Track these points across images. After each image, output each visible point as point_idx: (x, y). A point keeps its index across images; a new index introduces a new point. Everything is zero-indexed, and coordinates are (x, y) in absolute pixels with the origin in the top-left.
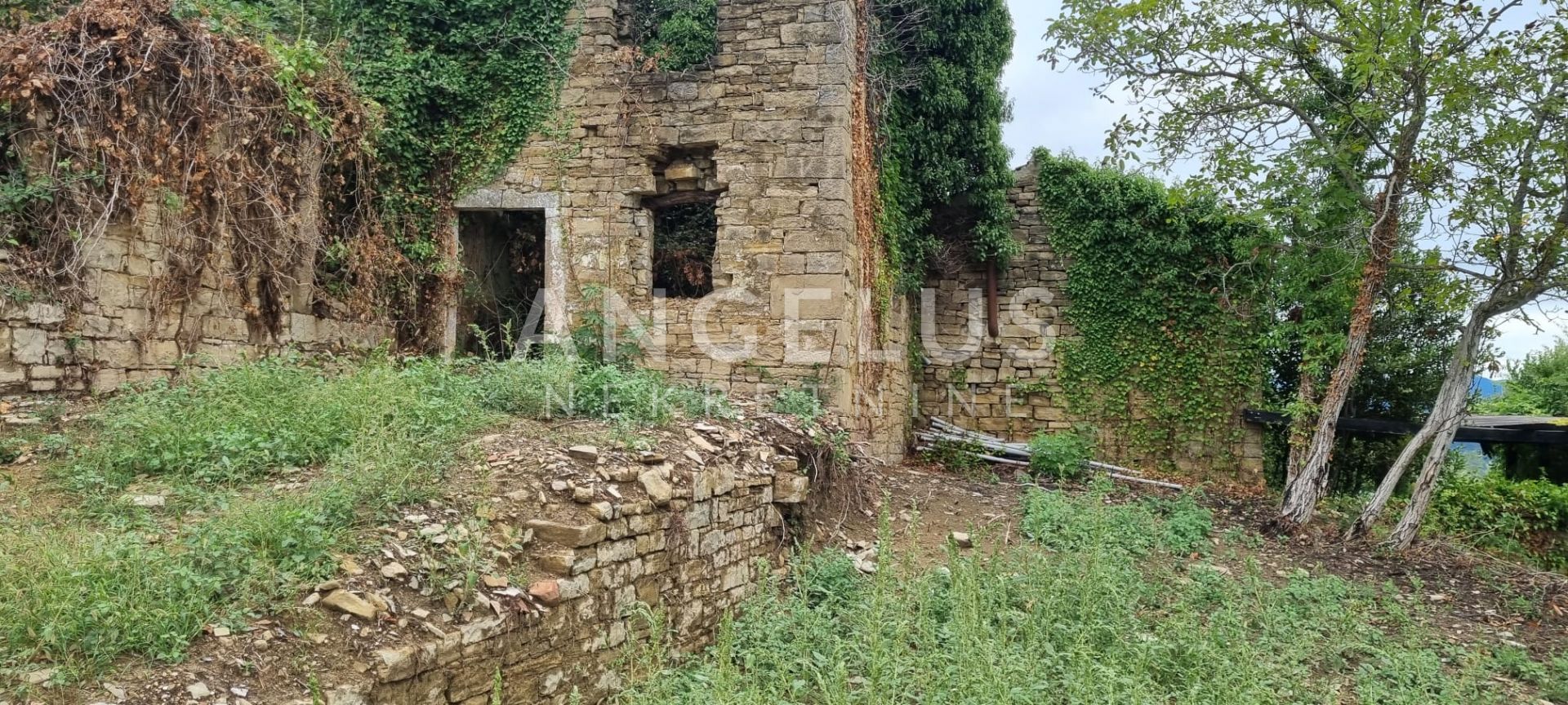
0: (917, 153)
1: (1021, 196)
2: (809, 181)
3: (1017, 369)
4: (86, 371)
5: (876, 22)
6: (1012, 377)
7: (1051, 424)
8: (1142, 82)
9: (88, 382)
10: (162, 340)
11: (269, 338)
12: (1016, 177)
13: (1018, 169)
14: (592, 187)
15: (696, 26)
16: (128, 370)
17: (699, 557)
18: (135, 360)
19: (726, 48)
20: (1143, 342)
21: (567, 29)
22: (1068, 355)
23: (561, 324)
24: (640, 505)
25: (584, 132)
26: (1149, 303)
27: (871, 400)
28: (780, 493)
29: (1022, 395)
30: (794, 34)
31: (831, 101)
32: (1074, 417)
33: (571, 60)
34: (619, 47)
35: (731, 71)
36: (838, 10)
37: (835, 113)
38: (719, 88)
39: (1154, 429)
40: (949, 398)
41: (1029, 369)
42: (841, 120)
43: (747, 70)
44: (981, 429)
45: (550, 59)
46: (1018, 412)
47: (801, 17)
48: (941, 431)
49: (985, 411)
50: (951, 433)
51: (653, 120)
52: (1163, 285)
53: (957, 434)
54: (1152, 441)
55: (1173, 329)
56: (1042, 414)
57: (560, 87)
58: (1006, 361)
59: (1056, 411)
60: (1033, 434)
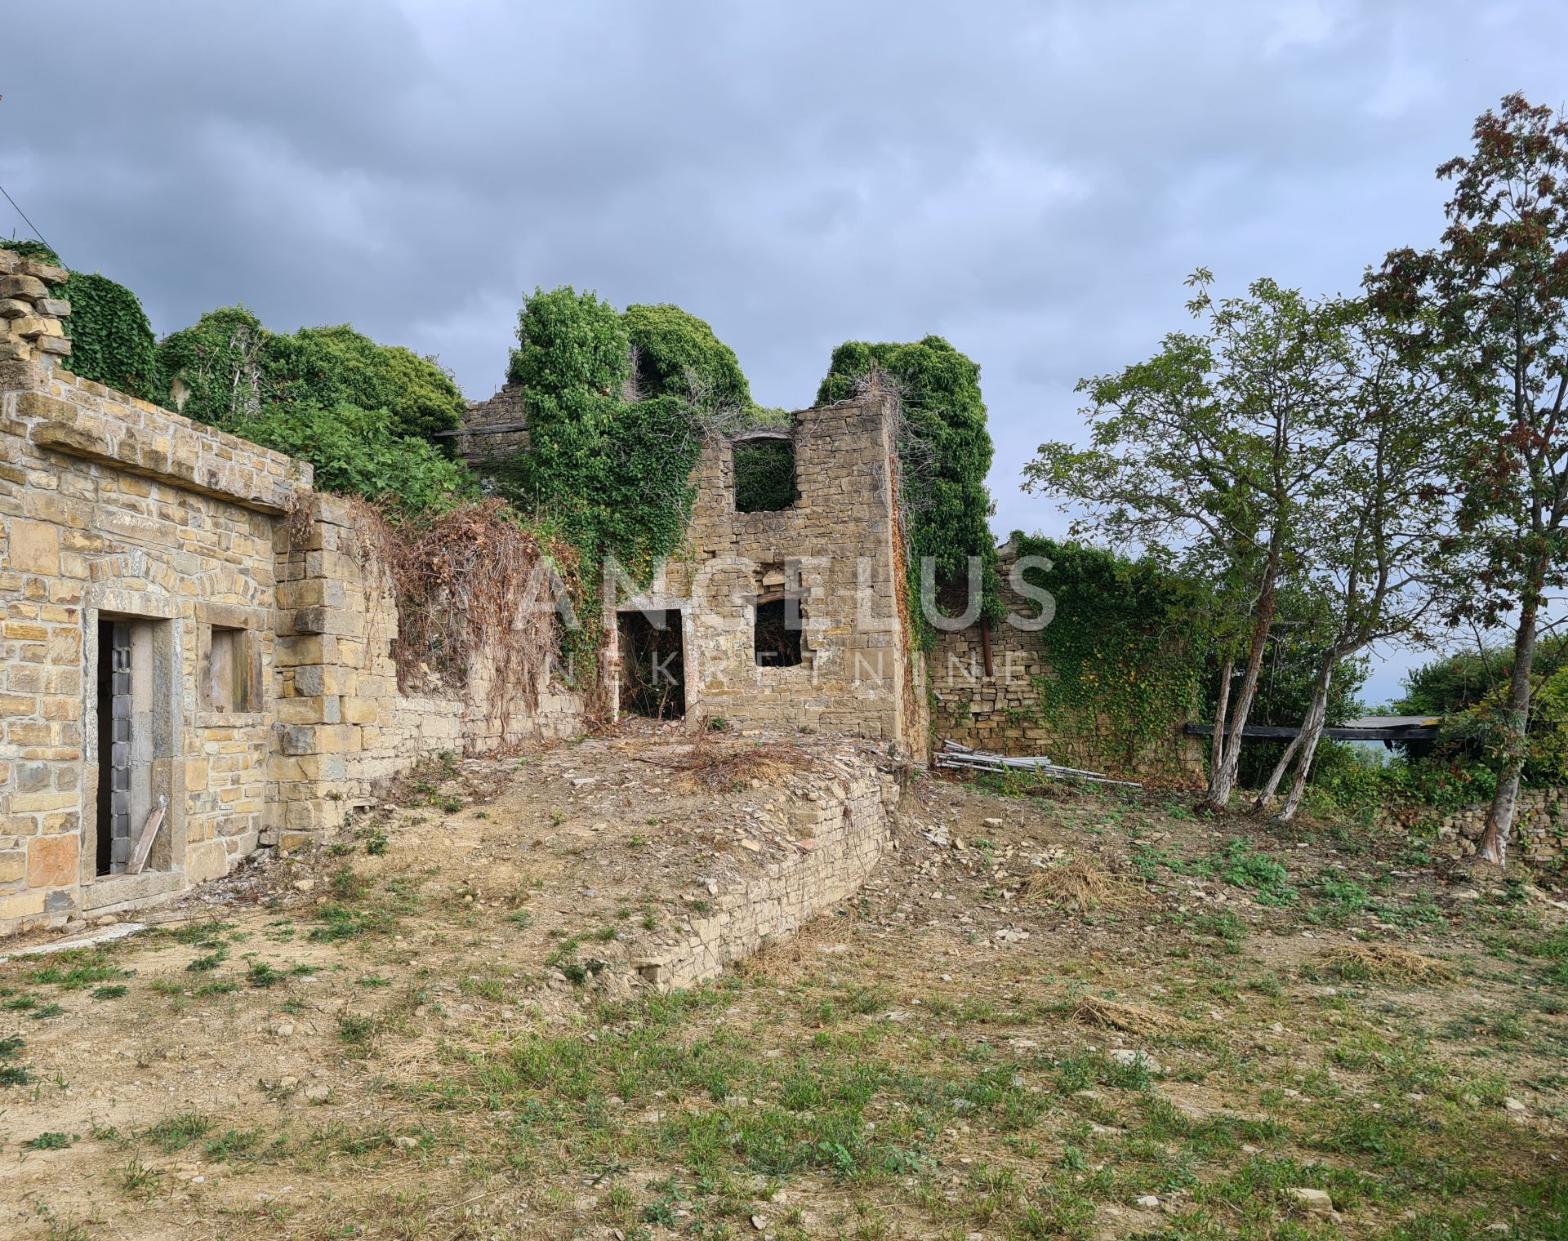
1: (1004, 567)
3: (1009, 701)
4: (472, 740)
6: (1006, 707)
7: (1037, 742)
9: (474, 747)
10: (496, 718)
11: (534, 711)
12: (1000, 553)
13: (1001, 548)
16: (485, 738)
18: (487, 732)
19: (804, 495)
20: (1105, 676)
21: (690, 485)
22: (1048, 688)
23: (696, 689)
24: (834, 802)
25: (706, 555)
26: (1108, 646)
27: (911, 732)
28: (885, 796)
29: (1014, 720)
30: (851, 484)
31: (880, 528)
32: (1055, 736)
33: (693, 506)
34: (726, 494)
35: (808, 511)
36: (880, 467)
37: (883, 537)
38: (800, 522)
39: (1117, 742)
40: (958, 725)
41: (1019, 700)
42: (887, 542)
43: (819, 510)
44: (984, 748)
45: (679, 506)
46: (1012, 733)
47: (855, 473)
48: (954, 751)
49: (986, 734)
50: (962, 752)
51: (755, 546)
52: (1117, 632)
53: (967, 753)
54: (1116, 751)
55: (1127, 665)
56: (1030, 734)
57: (686, 525)
58: (1001, 695)
59: (1041, 732)
60: (1025, 749)
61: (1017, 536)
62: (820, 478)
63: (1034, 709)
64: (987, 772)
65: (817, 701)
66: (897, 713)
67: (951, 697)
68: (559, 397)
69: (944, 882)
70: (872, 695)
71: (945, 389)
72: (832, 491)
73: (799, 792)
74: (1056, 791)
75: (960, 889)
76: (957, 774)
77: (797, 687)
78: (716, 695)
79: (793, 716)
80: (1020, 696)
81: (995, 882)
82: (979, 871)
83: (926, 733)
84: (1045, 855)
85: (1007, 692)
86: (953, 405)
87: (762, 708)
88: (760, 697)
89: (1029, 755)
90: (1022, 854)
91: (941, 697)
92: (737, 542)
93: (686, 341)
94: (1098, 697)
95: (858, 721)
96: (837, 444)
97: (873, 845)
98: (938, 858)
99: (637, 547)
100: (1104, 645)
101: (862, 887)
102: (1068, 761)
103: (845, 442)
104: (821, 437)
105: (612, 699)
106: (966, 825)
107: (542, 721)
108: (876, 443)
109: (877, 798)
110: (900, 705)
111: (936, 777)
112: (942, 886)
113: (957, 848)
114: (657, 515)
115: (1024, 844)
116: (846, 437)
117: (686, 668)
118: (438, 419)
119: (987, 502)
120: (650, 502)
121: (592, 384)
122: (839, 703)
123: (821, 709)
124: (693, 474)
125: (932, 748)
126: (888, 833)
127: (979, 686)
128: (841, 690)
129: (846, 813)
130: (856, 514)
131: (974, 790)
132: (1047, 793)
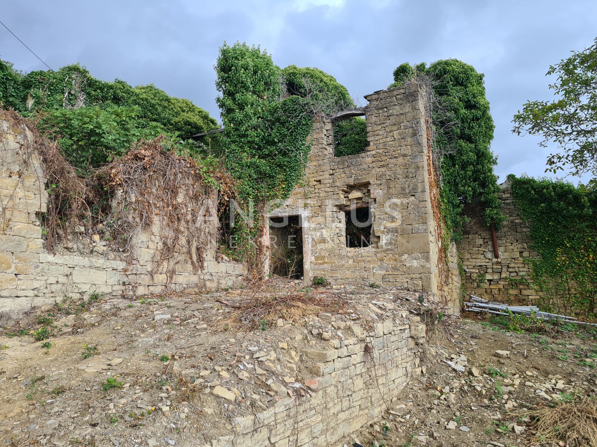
0: (455, 180)
1: (504, 196)
2: (411, 194)
3: (510, 272)
4: (133, 287)
5: (434, 128)
6: (508, 276)
7: (530, 297)
8: (563, 138)
9: (134, 292)
10: (161, 274)
11: (200, 271)
12: (501, 187)
13: (501, 184)
14: (319, 204)
15: (357, 137)
16: (148, 286)
17: (380, 365)
18: (151, 282)
19: (371, 144)
20: (572, 258)
21: (307, 144)
22: (535, 265)
23: (310, 261)
24: (352, 340)
25: (316, 183)
26: (573, 239)
27: (445, 288)
28: (413, 333)
29: (514, 284)
30: (400, 134)
31: (418, 160)
32: (541, 294)
33: (309, 155)
34: (328, 148)
35: (374, 152)
36: (418, 123)
37: (420, 165)
38: (369, 160)
39: (583, 298)
40: (478, 286)
41: (516, 272)
42: (423, 167)
43: (381, 151)
44: (495, 300)
45: (301, 157)
46: (513, 292)
47: (402, 127)
48: (476, 301)
49: (496, 292)
50: (482, 302)
51: (343, 175)
52: (579, 231)
53: (485, 303)
54: (582, 304)
55: (587, 251)
56: (525, 292)
57: (305, 166)
58: (504, 269)
59: (531, 291)
60: (522, 301)
61: (511, 177)
62: (381, 133)
63: (526, 277)
64: (498, 315)
65: (381, 268)
66: (433, 276)
67: (474, 271)
68: (234, 99)
69: (460, 409)
70: (415, 263)
71: (461, 85)
72: (388, 139)
73: (315, 332)
74: (547, 329)
75: (474, 418)
76: (479, 316)
77: (368, 259)
78: (321, 264)
79: (366, 277)
80: (517, 270)
81: (505, 413)
82: (491, 399)
83: (458, 291)
84: (548, 386)
85: (508, 267)
86: (467, 94)
87: (347, 272)
88: (346, 265)
89: (524, 305)
90: (528, 383)
91: (467, 270)
92: (333, 174)
93: (316, 78)
94: (568, 271)
95: (406, 280)
96: (391, 111)
97: (401, 372)
98: (456, 384)
99: (278, 180)
100: (570, 239)
101: (387, 411)
102: (550, 309)
103: (396, 110)
104: (382, 108)
105: (264, 267)
106: (482, 355)
107: (207, 277)
108: (415, 109)
109: (407, 334)
110: (435, 270)
111: (465, 317)
112: (458, 413)
113: (473, 375)
114: (288, 162)
115: (529, 373)
116: (396, 107)
117: (304, 249)
118: (194, 128)
119: (492, 157)
120: (285, 154)
121: (254, 92)
122: (395, 268)
123: (384, 272)
124: (309, 138)
125: (463, 299)
126: (417, 361)
127: (491, 264)
128: (395, 260)
129: (367, 350)
130: (403, 152)
131: (488, 327)
132: (540, 330)
